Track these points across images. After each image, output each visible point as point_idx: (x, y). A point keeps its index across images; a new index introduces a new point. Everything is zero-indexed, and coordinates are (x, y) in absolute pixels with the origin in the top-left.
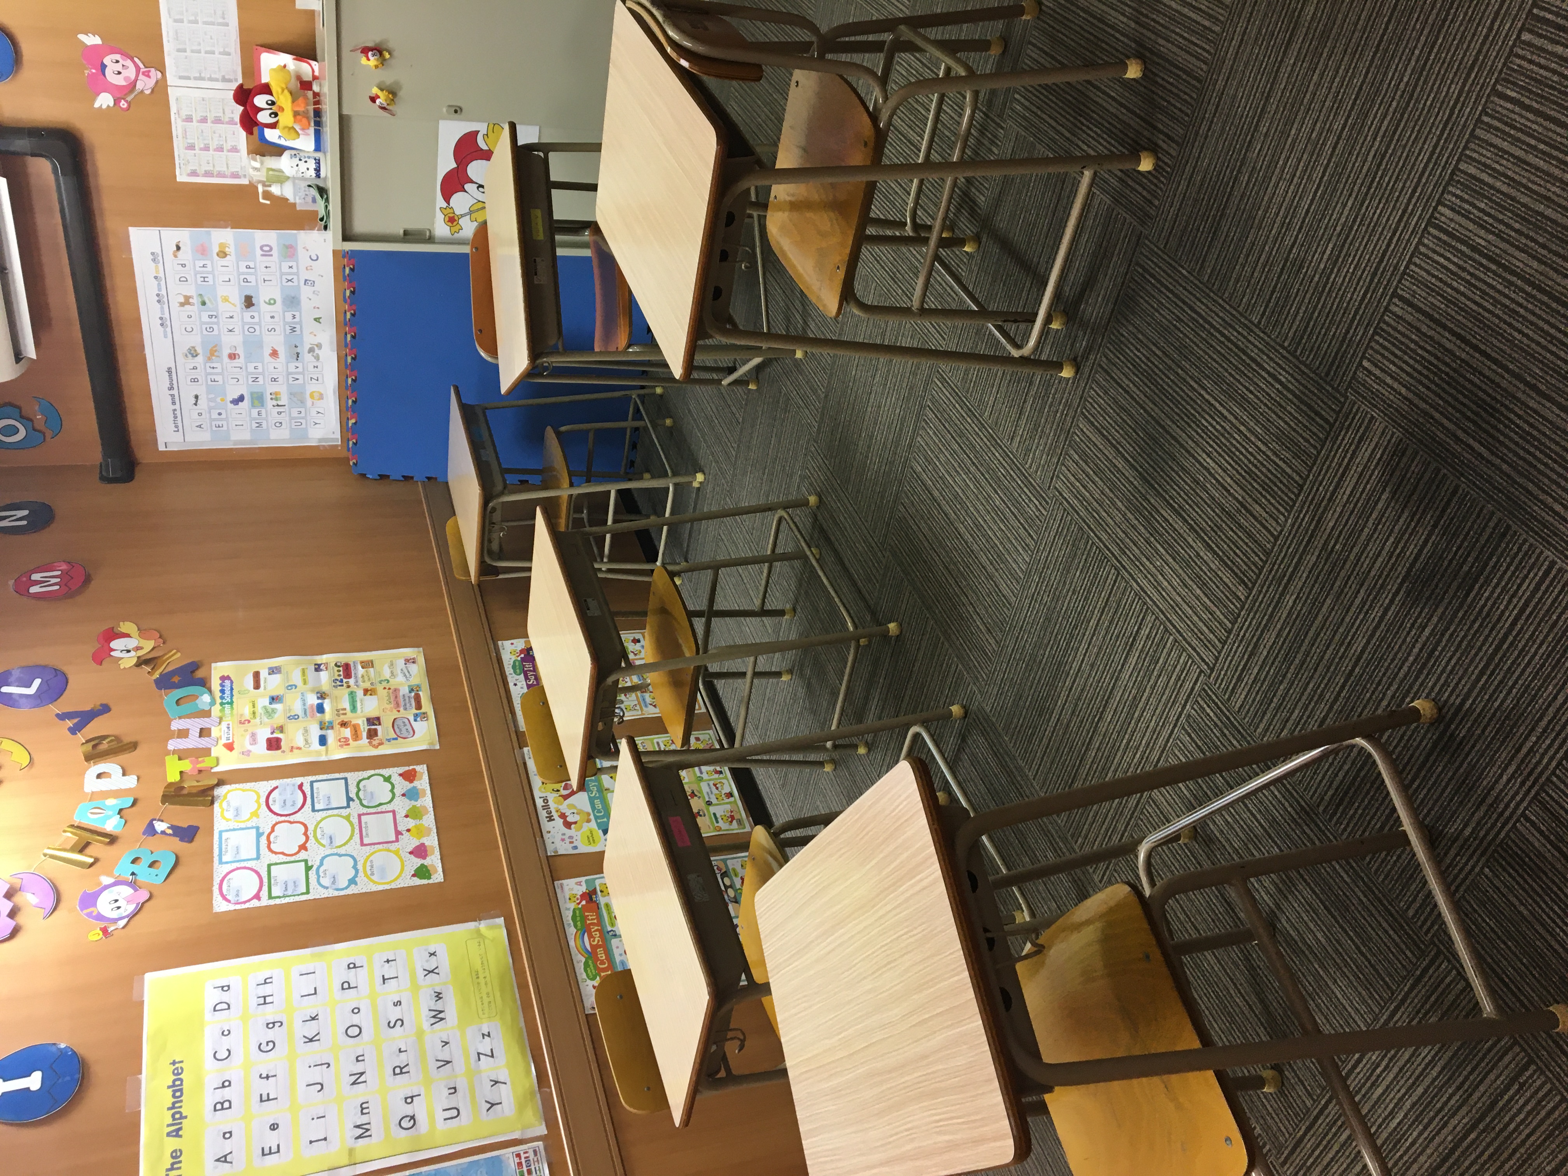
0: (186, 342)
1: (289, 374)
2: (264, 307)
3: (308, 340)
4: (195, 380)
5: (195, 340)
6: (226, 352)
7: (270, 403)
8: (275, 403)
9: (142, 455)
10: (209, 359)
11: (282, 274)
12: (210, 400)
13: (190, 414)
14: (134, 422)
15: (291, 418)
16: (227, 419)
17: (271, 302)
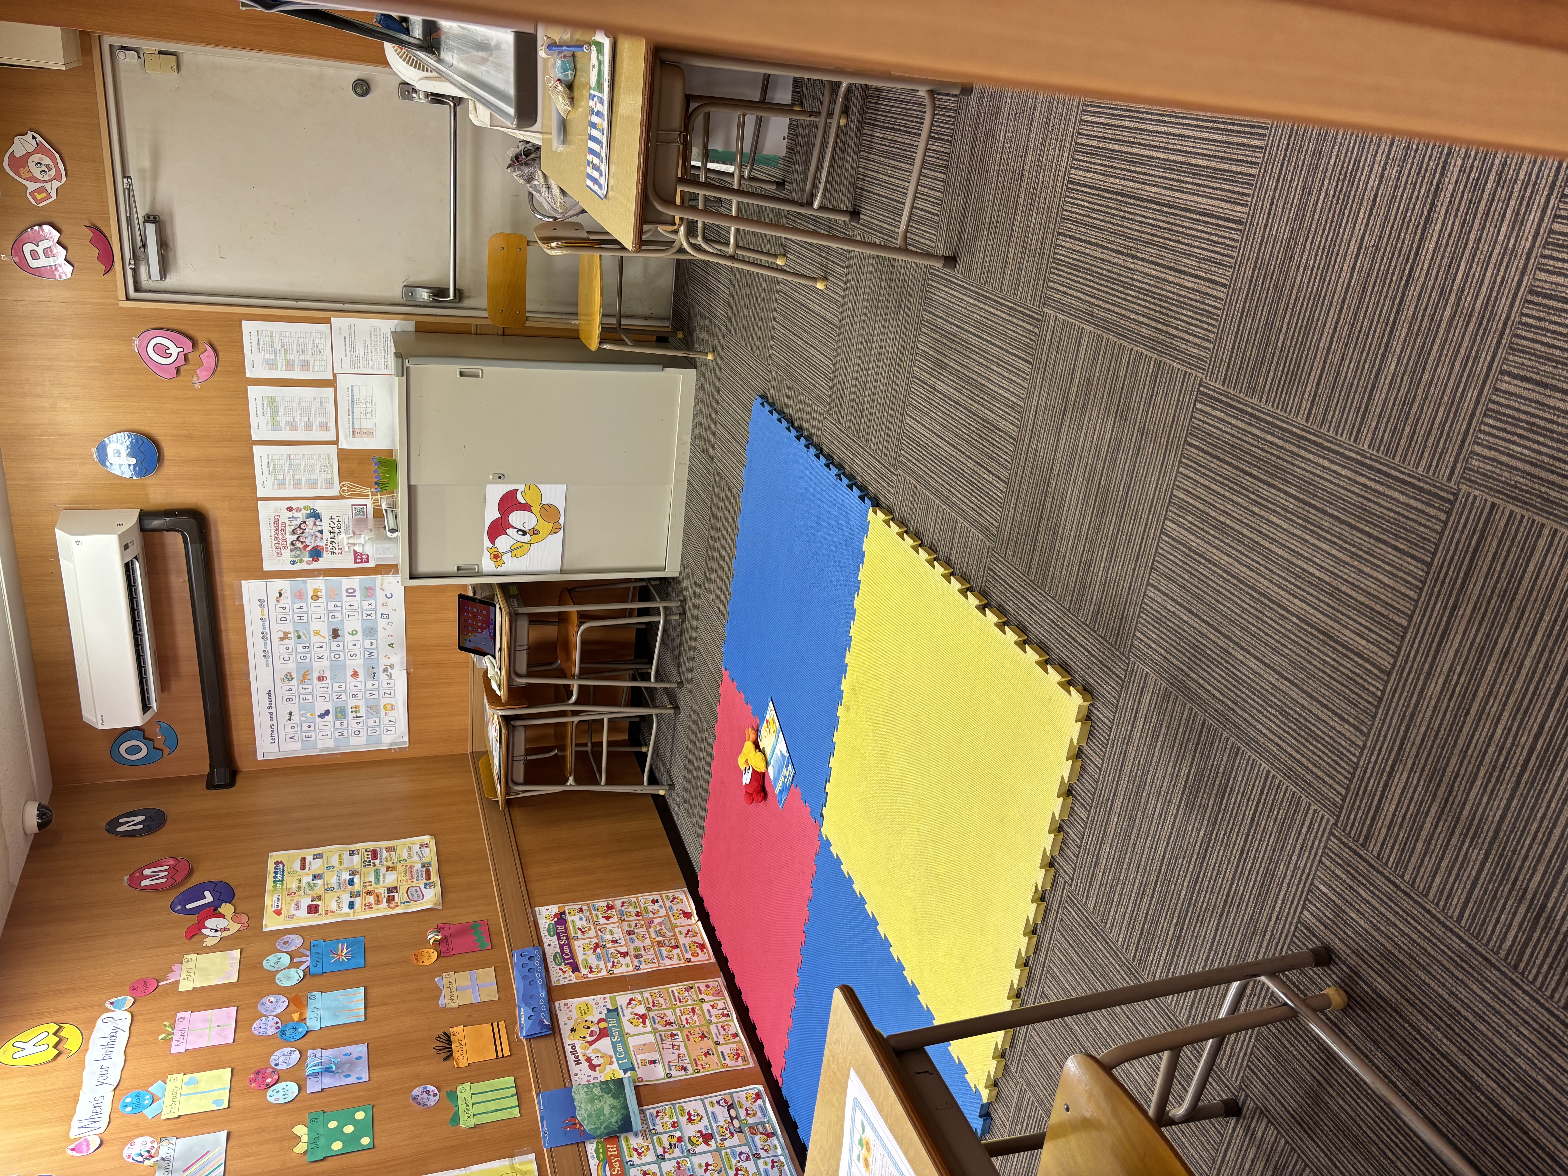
0: (282, 668)
1: (367, 690)
2: (348, 638)
3: (383, 662)
4: (288, 700)
5: (291, 667)
6: (316, 675)
7: (351, 716)
8: (354, 715)
9: (243, 764)
10: (302, 681)
11: (363, 610)
12: (302, 715)
13: (285, 729)
14: (238, 737)
15: (368, 727)
16: (314, 731)
17: (354, 633)
